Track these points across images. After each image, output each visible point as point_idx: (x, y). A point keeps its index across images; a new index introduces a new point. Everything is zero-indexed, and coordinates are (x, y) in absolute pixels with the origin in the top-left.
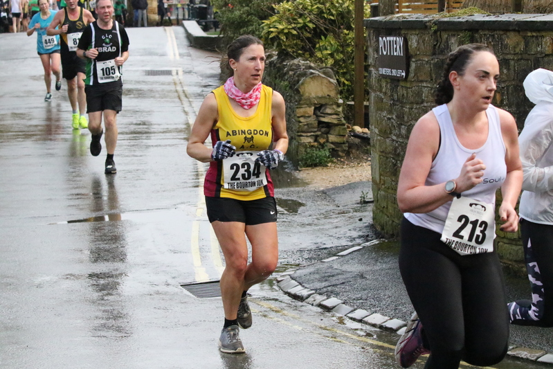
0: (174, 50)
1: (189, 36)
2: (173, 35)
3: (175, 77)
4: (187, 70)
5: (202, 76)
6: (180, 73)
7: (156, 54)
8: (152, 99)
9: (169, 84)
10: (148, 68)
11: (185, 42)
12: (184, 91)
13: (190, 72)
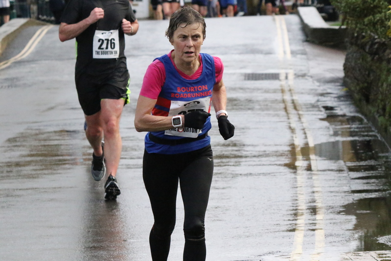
0: (284, 46)
1: (305, 28)
2: (284, 27)
3: (283, 83)
4: (300, 73)
5: (319, 80)
6: (291, 77)
7: (260, 52)
8: (250, 112)
9: (275, 91)
10: (249, 71)
11: (300, 36)
12: (293, 102)
13: (303, 76)
